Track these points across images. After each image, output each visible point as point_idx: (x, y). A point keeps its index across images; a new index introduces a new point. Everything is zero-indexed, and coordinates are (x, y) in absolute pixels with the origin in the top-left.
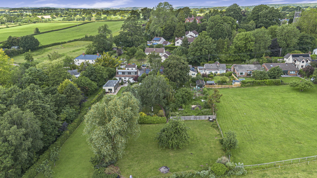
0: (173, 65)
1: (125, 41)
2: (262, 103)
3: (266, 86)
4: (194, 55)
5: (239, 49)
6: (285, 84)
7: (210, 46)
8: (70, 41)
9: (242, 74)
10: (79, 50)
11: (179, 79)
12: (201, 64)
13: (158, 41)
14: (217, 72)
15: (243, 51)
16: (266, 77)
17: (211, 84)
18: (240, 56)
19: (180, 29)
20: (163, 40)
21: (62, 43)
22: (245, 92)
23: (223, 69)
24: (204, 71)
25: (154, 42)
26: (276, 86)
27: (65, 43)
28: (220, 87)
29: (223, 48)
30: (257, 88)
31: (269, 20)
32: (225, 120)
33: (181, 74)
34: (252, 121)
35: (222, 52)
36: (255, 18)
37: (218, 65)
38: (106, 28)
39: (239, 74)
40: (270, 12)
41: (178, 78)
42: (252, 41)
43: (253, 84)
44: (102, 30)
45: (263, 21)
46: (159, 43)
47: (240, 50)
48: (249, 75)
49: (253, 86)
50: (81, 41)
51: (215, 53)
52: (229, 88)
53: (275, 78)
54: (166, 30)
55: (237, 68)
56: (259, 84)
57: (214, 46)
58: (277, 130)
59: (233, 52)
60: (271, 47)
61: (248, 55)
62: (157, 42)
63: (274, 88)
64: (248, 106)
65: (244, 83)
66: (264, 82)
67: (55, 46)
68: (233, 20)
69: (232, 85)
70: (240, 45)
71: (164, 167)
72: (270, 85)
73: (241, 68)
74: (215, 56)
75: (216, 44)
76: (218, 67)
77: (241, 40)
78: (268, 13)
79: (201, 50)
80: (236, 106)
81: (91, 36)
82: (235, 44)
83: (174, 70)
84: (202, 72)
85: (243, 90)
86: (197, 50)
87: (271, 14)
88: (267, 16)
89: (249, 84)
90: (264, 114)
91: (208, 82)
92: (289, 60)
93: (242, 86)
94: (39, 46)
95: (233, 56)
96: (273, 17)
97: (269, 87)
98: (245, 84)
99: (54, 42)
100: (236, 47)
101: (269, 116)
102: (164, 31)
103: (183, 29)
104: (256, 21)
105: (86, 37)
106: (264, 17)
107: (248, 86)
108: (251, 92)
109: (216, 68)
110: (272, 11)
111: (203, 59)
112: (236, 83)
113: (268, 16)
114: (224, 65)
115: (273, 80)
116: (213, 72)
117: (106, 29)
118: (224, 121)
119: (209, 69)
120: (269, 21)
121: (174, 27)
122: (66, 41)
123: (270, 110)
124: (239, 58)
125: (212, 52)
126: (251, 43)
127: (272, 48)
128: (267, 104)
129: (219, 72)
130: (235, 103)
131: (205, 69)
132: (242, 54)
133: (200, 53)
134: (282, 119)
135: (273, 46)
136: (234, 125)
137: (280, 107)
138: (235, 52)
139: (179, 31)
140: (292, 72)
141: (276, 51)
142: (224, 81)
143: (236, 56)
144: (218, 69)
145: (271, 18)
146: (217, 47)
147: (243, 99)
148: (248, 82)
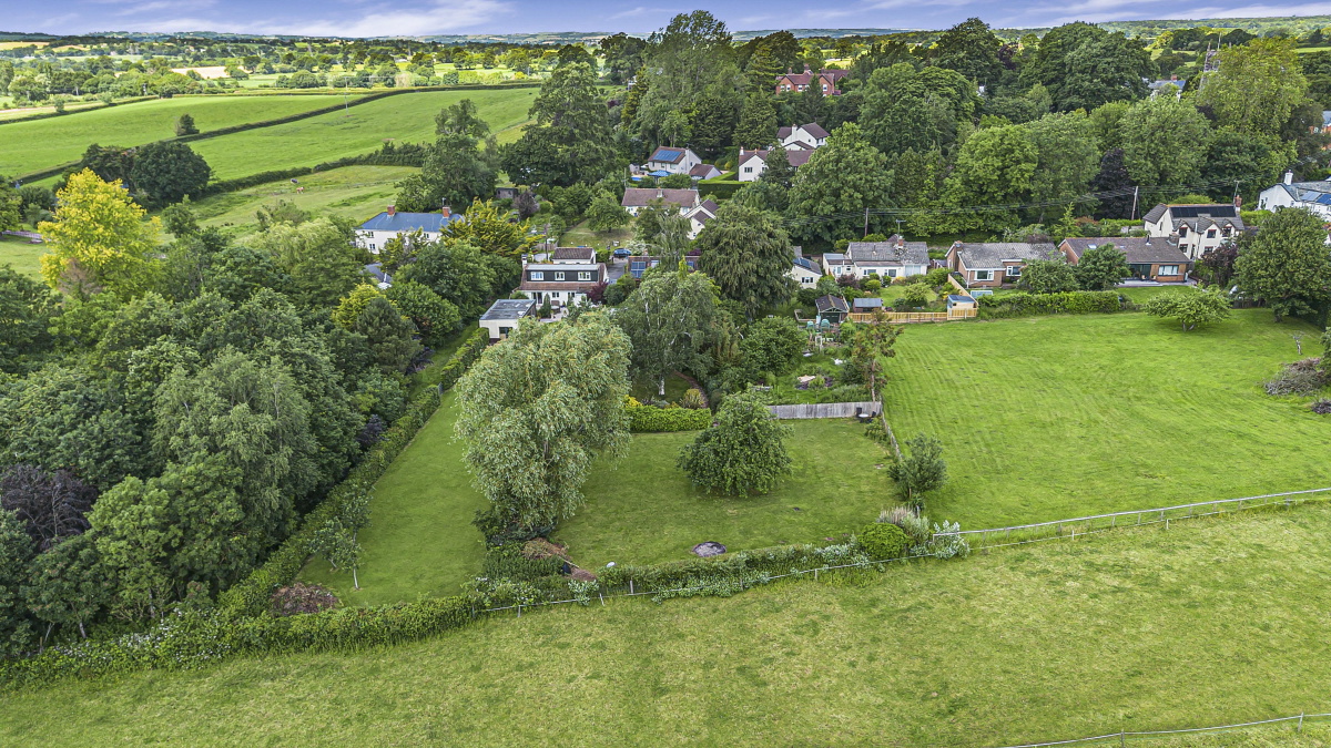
0: (734, 238)
1: (546, 164)
4: (809, 211)
5: (978, 191)
7: (869, 178)
8: (325, 164)
9: (983, 275)
11: (756, 291)
12: (837, 244)
13: (670, 163)
15: (992, 198)
16: (1068, 285)
17: (869, 310)
18: (983, 215)
19: (758, 116)
20: (689, 159)
21: (296, 174)
22: (991, 333)
23: (918, 261)
24: (846, 267)
27: (306, 171)
29: (921, 185)
33: (761, 271)
35: (914, 200)
37: (897, 246)
38: (465, 114)
39: (972, 277)
41: (751, 287)
42: (1027, 158)
45: (1082, 87)
46: (676, 170)
47: (983, 193)
48: (1009, 281)
49: (1020, 314)
51: (890, 205)
52: (933, 322)
53: (1098, 287)
54: (703, 120)
55: (966, 255)
58: (1081, 442)
59: (956, 200)
65: (987, 305)
66: (1061, 300)
67: (269, 185)
68: (960, 82)
69: (946, 311)
72: (1080, 312)
73: (982, 254)
74: (889, 215)
76: (897, 252)
77: (985, 154)
78: (1099, 56)
79: (836, 194)
82: (963, 170)
83: (736, 256)
84: (839, 272)
85: (983, 329)
86: (821, 194)
89: (1007, 308)
90: (1049, 400)
91: (859, 303)
92: (1162, 226)
94: (210, 183)
95: (956, 215)
98: (991, 310)
99: (265, 170)
100: (966, 183)
101: (1062, 405)
102: (697, 126)
103: (768, 117)
104: (1056, 85)
105: (389, 149)
108: (1011, 333)
109: (891, 256)
111: (844, 229)
112: (958, 303)
113: (1101, 67)
114: (922, 247)
115: (1093, 293)
116: (881, 271)
117: (468, 118)
118: (910, 420)
119: (864, 262)
121: (735, 110)
122: (311, 164)
125: (876, 199)
128: (1060, 370)
129: (901, 274)
131: (850, 263)
132: (992, 209)
133: (835, 207)
134: (1104, 412)
136: (940, 431)
137: (1103, 379)
138: (964, 202)
139: (754, 123)
140: (1168, 271)
142: (916, 297)
143: (970, 216)
144: (898, 262)
146: (898, 182)
147: (979, 355)
148: (1002, 302)
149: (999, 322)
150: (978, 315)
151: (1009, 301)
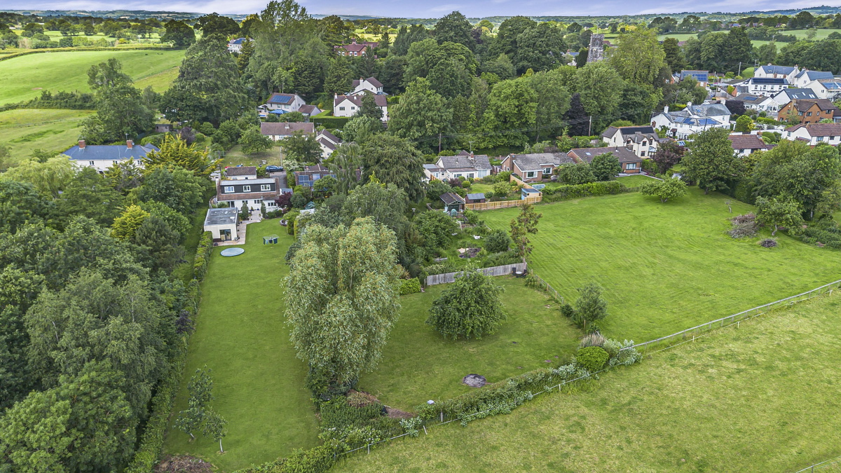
2: (601, 231)
3: (593, 198)
5: (504, 120)
6: (627, 191)
7: (440, 114)
9: (531, 174)
10: (41, 134)
13: (285, 104)
14: (472, 175)
15: (512, 126)
17: (478, 201)
18: (506, 136)
19: (341, 72)
20: (298, 102)
22: (556, 211)
23: (484, 167)
24: (441, 173)
25: (275, 107)
26: (611, 196)
28: (498, 207)
29: (468, 118)
30: (576, 202)
31: (540, 52)
32: (546, 270)
33: (411, 179)
34: (601, 268)
35: (464, 128)
36: (508, 48)
37: (470, 158)
38: (113, 69)
39: (525, 176)
40: (541, 34)
42: (532, 100)
43: (567, 195)
44: (99, 74)
45: (528, 55)
46: (289, 109)
47: (505, 122)
48: (545, 177)
49: (568, 198)
50: (29, 108)
51: (453, 132)
52: (517, 206)
53: (606, 178)
54: (300, 74)
55: (518, 163)
56: (578, 194)
57: (449, 114)
59: (491, 127)
60: (570, 115)
61: (523, 133)
62: (283, 107)
63: (609, 199)
64: (576, 238)
65: (548, 193)
66: (589, 188)
68: (466, 52)
70: (507, 110)
71: (473, 376)
72: (599, 195)
73: (528, 161)
75: (452, 110)
76: (471, 162)
77: (507, 97)
78: (536, 37)
79: (421, 125)
80: (552, 241)
81: (61, 94)
82: (494, 108)
83: (394, 170)
84: (437, 177)
85: (549, 209)
86: (410, 125)
87: (543, 39)
88: (535, 44)
89: (559, 195)
90: (618, 252)
91: (470, 196)
92: (616, 141)
93: (543, 201)
95: (491, 137)
96: (547, 45)
97: (600, 199)
98: (550, 196)
100: (496, 116)
101: (628, 255)
102: (296, 78)
103: (347, 73)
104: (512, 54)
105: (46, 97)
106: (528, 47)
107: (556, 200)
108: (568, 211)
109: (469, 165)
110: (545, 33)
112: (530, 194)
113: (538, 43)
114: (484, 158)
115: (605, 183)
116: (465, 174)
117: (116, 72)
119: (453, 169)
120: (541, 55)
121: (321, 68)
123: (624, 243)
124: (506, 141)
125: (444, 128)
126: (531, 104)
127: (571, 118)
128: (612, 232)
129: (476, 176)
130: (548, 236)
131: (444, 170)
132: (512, 132)
133: (420, 132)
135: (573, 112)
138: (496, 128)
139: (339, 77)
140: (631, 167)
141: (580, 124)
142: (500, 192)
143: (499, 137)
144: (473, 168)
145: (544, 49)
146: (454, 116)
147: (557, 226)
148: (556, 191)
149: (556, 204)
150: (543, 200)
151: (560, 191)
